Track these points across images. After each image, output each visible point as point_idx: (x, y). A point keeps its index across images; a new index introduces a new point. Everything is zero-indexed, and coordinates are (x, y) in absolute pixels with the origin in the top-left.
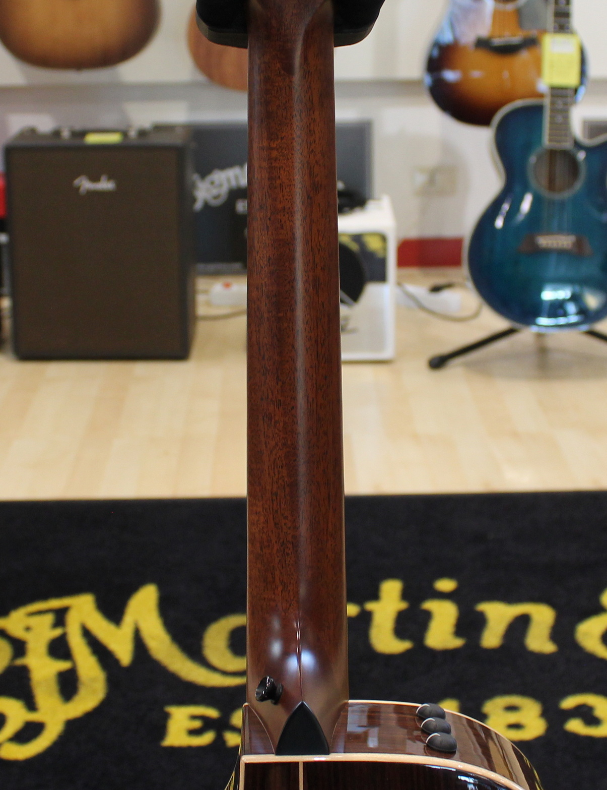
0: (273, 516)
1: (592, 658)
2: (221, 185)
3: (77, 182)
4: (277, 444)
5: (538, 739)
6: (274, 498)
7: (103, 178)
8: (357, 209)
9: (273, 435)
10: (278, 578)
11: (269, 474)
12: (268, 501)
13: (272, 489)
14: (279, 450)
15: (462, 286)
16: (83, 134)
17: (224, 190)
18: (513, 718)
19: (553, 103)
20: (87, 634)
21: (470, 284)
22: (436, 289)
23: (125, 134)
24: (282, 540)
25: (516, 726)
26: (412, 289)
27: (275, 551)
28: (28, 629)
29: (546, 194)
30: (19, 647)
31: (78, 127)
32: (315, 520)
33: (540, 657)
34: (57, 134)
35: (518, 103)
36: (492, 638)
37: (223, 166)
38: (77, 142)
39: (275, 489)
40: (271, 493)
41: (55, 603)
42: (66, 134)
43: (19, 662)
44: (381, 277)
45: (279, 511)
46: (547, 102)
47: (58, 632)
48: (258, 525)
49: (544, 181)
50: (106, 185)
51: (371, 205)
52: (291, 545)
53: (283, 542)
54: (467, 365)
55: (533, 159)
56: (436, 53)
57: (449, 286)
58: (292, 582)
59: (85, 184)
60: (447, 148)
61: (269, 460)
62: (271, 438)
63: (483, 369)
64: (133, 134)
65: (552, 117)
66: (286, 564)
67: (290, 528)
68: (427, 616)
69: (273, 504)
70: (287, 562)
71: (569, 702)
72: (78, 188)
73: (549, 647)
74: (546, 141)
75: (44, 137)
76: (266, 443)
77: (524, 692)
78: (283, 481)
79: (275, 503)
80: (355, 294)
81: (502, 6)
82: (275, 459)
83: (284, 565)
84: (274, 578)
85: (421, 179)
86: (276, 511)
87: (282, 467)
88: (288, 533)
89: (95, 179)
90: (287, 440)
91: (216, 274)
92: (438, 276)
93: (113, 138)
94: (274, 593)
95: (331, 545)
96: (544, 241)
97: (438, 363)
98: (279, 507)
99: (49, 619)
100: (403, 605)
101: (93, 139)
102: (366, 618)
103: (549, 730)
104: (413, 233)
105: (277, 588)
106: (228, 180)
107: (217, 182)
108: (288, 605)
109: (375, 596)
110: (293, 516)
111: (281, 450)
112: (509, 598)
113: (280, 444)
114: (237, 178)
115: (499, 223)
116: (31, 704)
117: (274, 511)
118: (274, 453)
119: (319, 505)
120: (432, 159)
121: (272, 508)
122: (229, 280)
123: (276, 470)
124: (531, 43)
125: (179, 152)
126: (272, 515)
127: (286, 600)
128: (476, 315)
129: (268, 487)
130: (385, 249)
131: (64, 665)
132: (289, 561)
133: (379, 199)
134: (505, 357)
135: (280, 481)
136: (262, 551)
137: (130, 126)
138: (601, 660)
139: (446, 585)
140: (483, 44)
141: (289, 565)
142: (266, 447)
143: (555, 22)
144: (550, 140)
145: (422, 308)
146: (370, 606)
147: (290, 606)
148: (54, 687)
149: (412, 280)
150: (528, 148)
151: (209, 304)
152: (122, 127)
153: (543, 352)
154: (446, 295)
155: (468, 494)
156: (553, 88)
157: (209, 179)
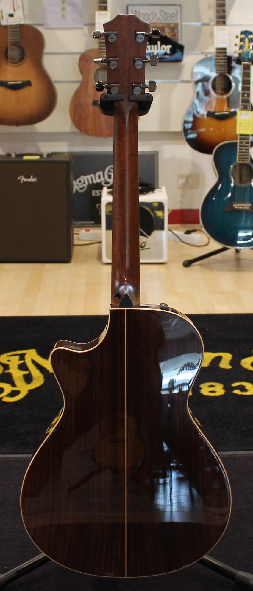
1: (247, 370)
2: (84, 183)
3: (19, 178)
5: (221, 396)
7: (32, 176)
8: (151, 192)
15: (201, 231)
16: (22, 155)
17: (86, 185)
18: (212, 389)
19: (241, 143)
20: (34, 362)
21: (203, 229)
22: (188, 232)
23: (41, 155)
25: (213, 392)
26: (177, 232)
28: (9, 361)
30: (6, 367)
31: (18, 153)
33: (224, 370)
34: (9, 155)
35: (226, 142)
36: (205, 364)
37: (85, 174)
38: (19, 159)
41: (20, 352)
42: (13, 156)
43: (7, 371)
44: (162, 228)
46: (238, 141)
47: (22, 362)
49: (237, 180)
50: (32, 179)
51: (157, 190)
54: (201, 265)
55: (232, 167)
56: (190, 119)
57: (195, 231)
59: (23, 179)
60: (195, 165)
63: (209, 267)
64: (45, 156)
65: (240, 149)
71: (235, 384)
72: (20, 180)
73: (229, 367)
77: (217, 381)
80: (149, 234)
81: (220, 97)
85: (182, 181)
89: (28, 177)
91: (82, 226)
92: (190, 227)
93: (37, 158)
96: (236, 206)
97: (188, 264)
99: (17, 357)
101: (26, 158)
103: (226, 393)
106: (88, 180)
107: (83, 182)
112: (213, 351)
114: (92, 179)
116: (13, 384)
120: (187, 170)
122: (88, 229)
124: (235, 114)
125: (67, 164)
128: (208, 243)
130: (164, 216)
131: (26, 372)
134: (219, 262)
137: (42, 153)
138: (251, 371)
140: (210, 114)
143: (242, 105)
144: (239, 160)
148: (22, 379)
149: (177, 229)
150: (230, 163)
151: (79, 239)
152: (39, 153)
153: (238, 260)
154: (193, 235)
155: (199, 314)
156: (241, 135)
157: (79, 179)
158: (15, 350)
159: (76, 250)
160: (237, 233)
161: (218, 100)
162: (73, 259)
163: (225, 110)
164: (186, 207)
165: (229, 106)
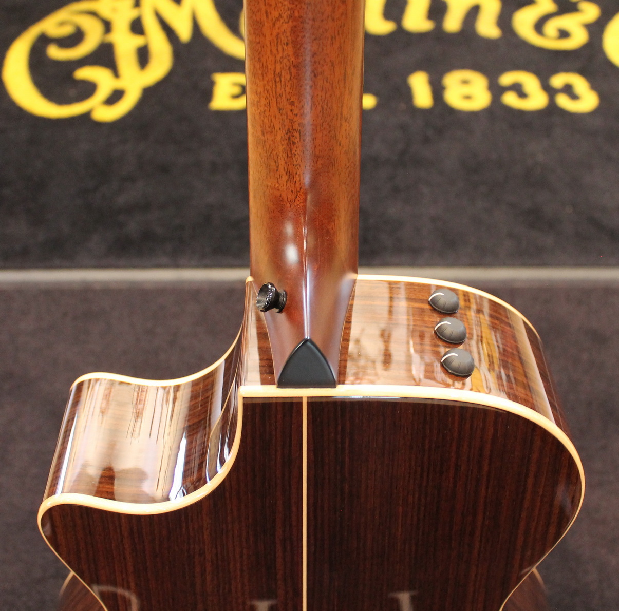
0: (277, 100)
4: (280, 15)
6: (278, 79)
9: (276, 4)
10: (282, 168)
11: (271, 51)
12: (271, 82)
13: (275, 68)
14: (284, 24)
24: (286, 128)
27: (278, 138)
32: (327, 105)
39: (278, 70)
40: (274, 74)
45: (284, 96)
48: (259, 107)
52: (298, 134)
53: (289, 129)
58: (298, 173)
61: (271, 34)
62: (273, 7)
66: (291, 153)
67: (296, 115)
69: (276, 86)
70: (293, 152)
76: (266, 13)
78: (288, 60)
79: (279, 85)
82: (278, 34)
83: (290, 155)
84: (278, 167)
86: (280, 95)
87: (287, 44)
88: (294, 120)
90: (294, 12)
94: (278, 182)
95: (346, 130)
98: (283, 90)
105: (281, 177)
108: (294, 197)
110: (300, 102)
111: (286, 23)
113: (285, 16)
117: (278, 94)
118: (277, 26)
119: (332, 88)
121: (275, 91)
123: (280, 48)
126: (275, 99)
127: (292, 191)
129: (270, 67)
132: (296, 151)
135: (285, 61)
136: (264, 137)
141: (295, 154)
142: (267, 17)
147: (296, 197)
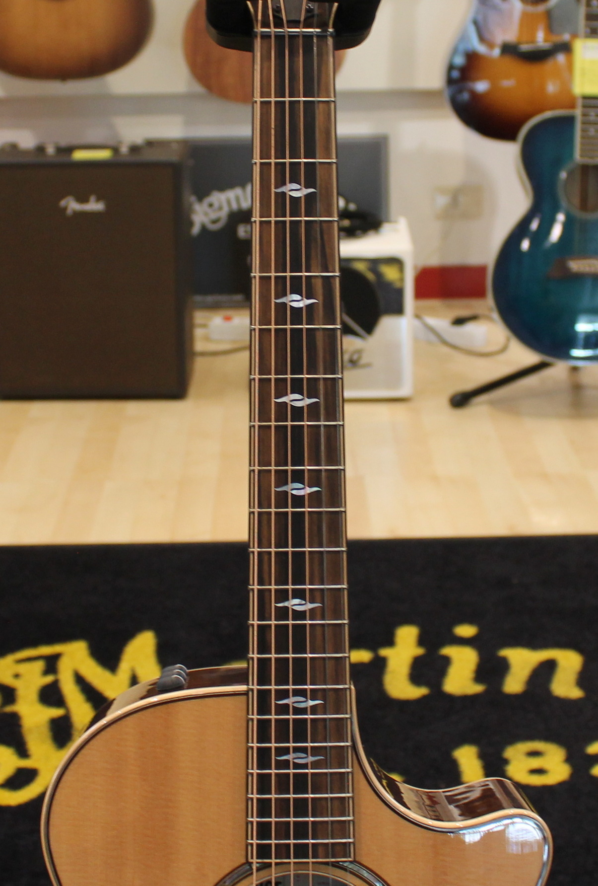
2: (220, 208)
3: (63, 203)
5: (561, 784)
7: (93, 198)
8: (371, 233)
15: (489, 318)
16: (70, 150)
17: (224, 214)
18: (535, 763)
19: (584, 115)
20: (80, 680)
21: (496, 315)
22: (459, 321)
23: (116, 150)
25: (540, 771)
26: (432, 321)
28: (17, 676)
29: (578, 214)
30: (8, 695)
31: (64, 142)
33: (566, 703)
34: (41, 149)
35: (548, 114)
36: (514, 684)
37: (223, 187)
38: (63, 159)
41: (46, 650)
42: (50, 150)
43: (9, 709)
44: (398, 310)
46: (578, 112)
47: (49, 679)
49: (576, 201)
50: (94, 206)
51: (386, 228)
54: (492, 403)
55: (563, 175)
56: (459, 60)
57: (474, 318)
59: (72, 205)
60: (471, 165)
63: (510, 408)
64: (124, 150)
65: (584, 131)
68: (446, 661)
71: (596, 747)
72: (65, 209)
73: (576, 693)
74: (578, 156)
75: (26, 153)
77: (548, 737)
80: (369, 326)
81: (530, 9)
85: (442, 201)
89: (83, 200)
91: (215, 307)
92: (462, 308)
93: (103, 155)
96: (576, 265)
97: (461, 400)
99: (40, 665)
100: (420, 651)
101: (80, 155)
102: (379, 664)
103: (573, 776)
104: (434, 260)
106: (229, 202)
107: (216, 205)
109: (390, 642)
112: (533, 644)
114: (238, 199)
115: (525, 245)
116: (22, 751)
120: (455, 177)
122: (229, 313)
124: (566, 48)
125: (174, 169)
128: (504, 349)
130: (402, 280)
131: (57, 712)
133: (395, 222)
134: (533, 394)
137: (120, 142)
139: (466, 631)
140: (509, 49)
143: (587, 26)
144: (582, 156)
145: (445, 343)
146: (384, 652)
148: (46, 733)
149: (433, 312)
150: (558, 164)
151: (207, 339)
152: (111, 142)
153: (577, 388)
154: (470, 328)
155: (491, 537)
156: (585, 98)
157: (207, 200)
158: (35, 644)
159: (200, 366)
160: (573, 322)
161: (525, 16)
162: (193, 389)
163: (541, 39)
164: (453, 259)
165: (550, 29)
